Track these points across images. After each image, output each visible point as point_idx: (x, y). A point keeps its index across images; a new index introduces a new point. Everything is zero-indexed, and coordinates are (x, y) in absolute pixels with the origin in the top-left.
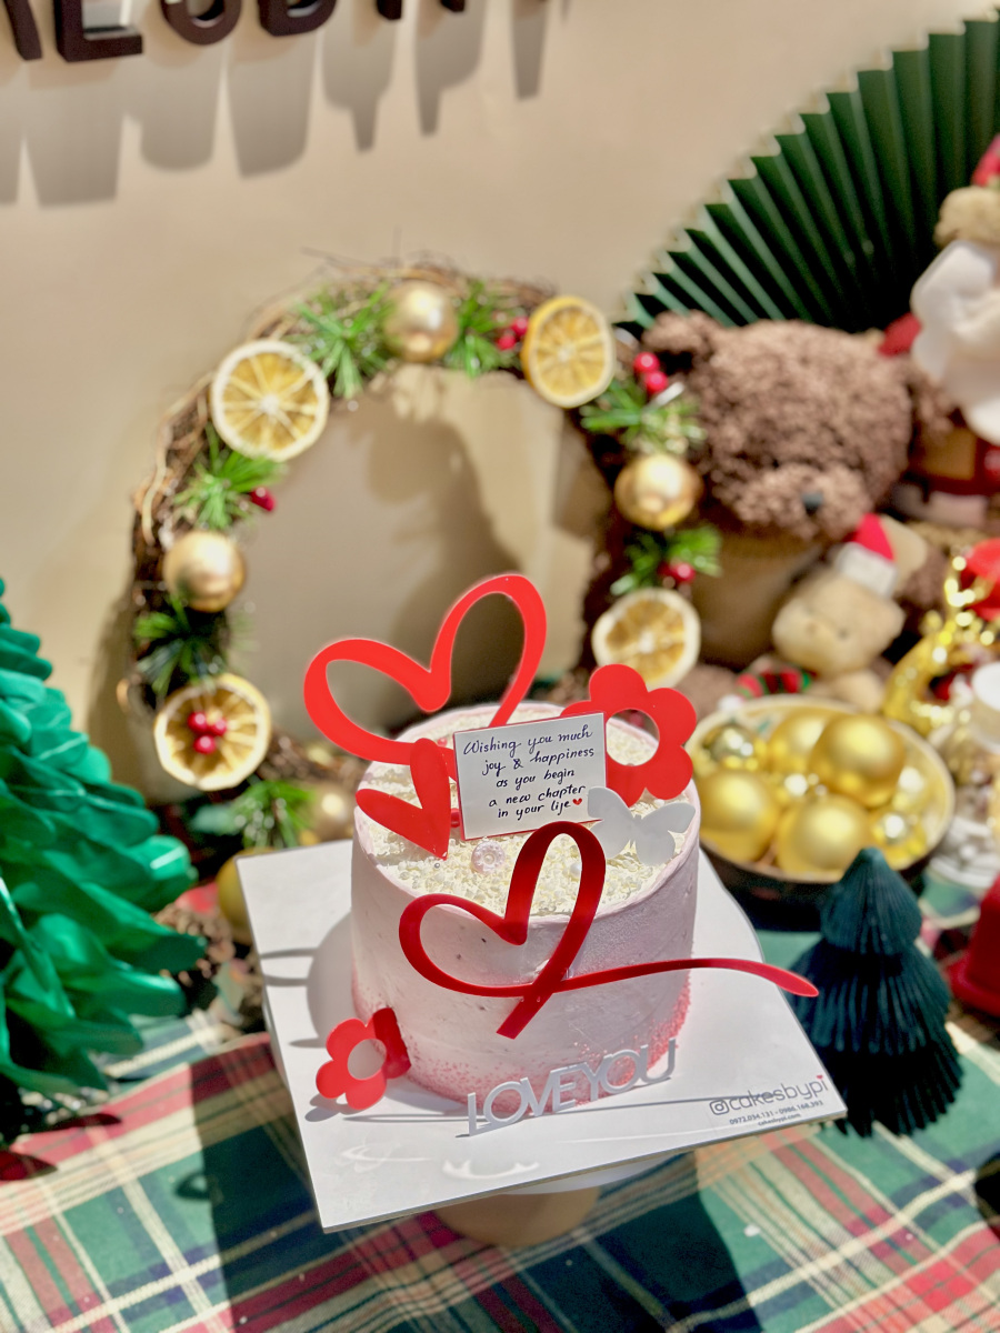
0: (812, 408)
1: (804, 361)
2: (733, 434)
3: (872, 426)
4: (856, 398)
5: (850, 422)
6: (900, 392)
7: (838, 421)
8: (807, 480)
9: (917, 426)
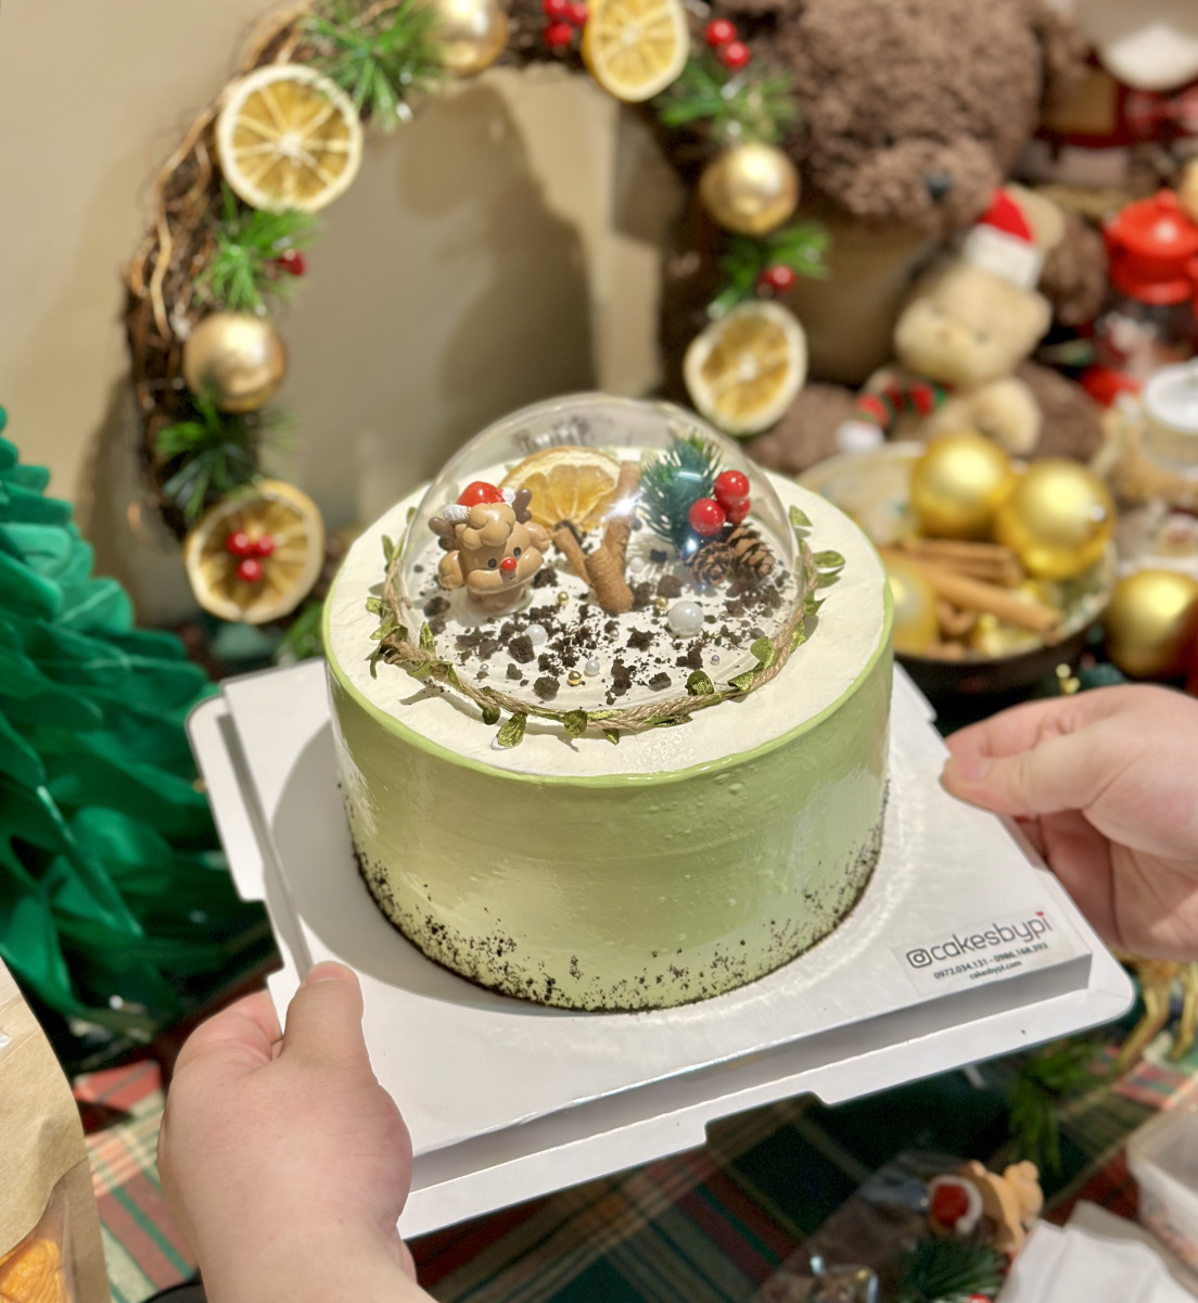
0: (928, 70)
1: (914, 12)
2: (835, 108)
3: (1000, 83)
4: (979, 52)
5: (975, 81)
6: (1025, 39)
7: (961, 82)
8: (929, 157)
9: (1048, 76)
